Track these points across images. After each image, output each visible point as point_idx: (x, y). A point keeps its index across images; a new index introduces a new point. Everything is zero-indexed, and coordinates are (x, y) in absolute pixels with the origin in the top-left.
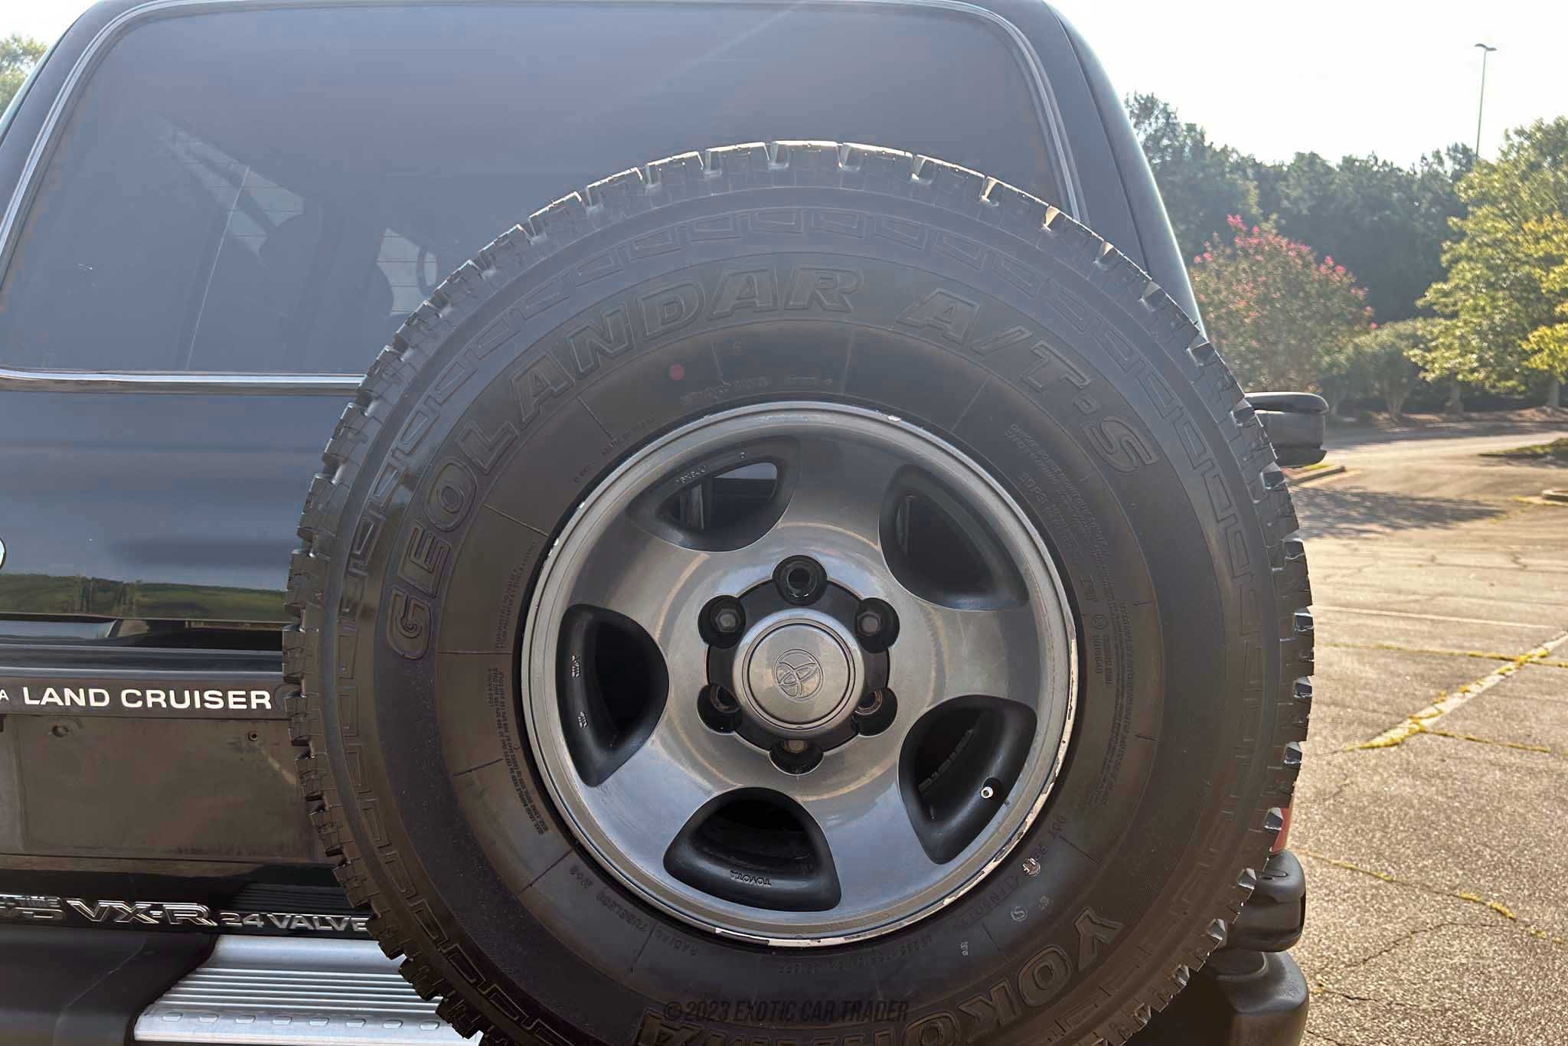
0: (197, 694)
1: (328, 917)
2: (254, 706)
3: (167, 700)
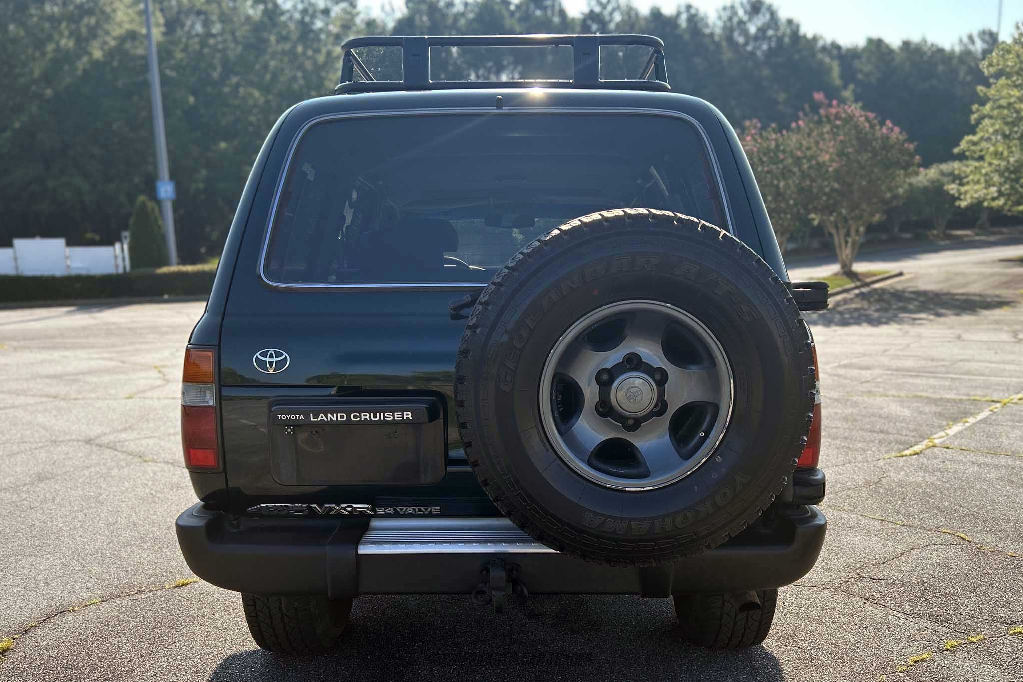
0: (382, 414)
1: (422, 508)
2: (405, 419)
3: (370, 417)
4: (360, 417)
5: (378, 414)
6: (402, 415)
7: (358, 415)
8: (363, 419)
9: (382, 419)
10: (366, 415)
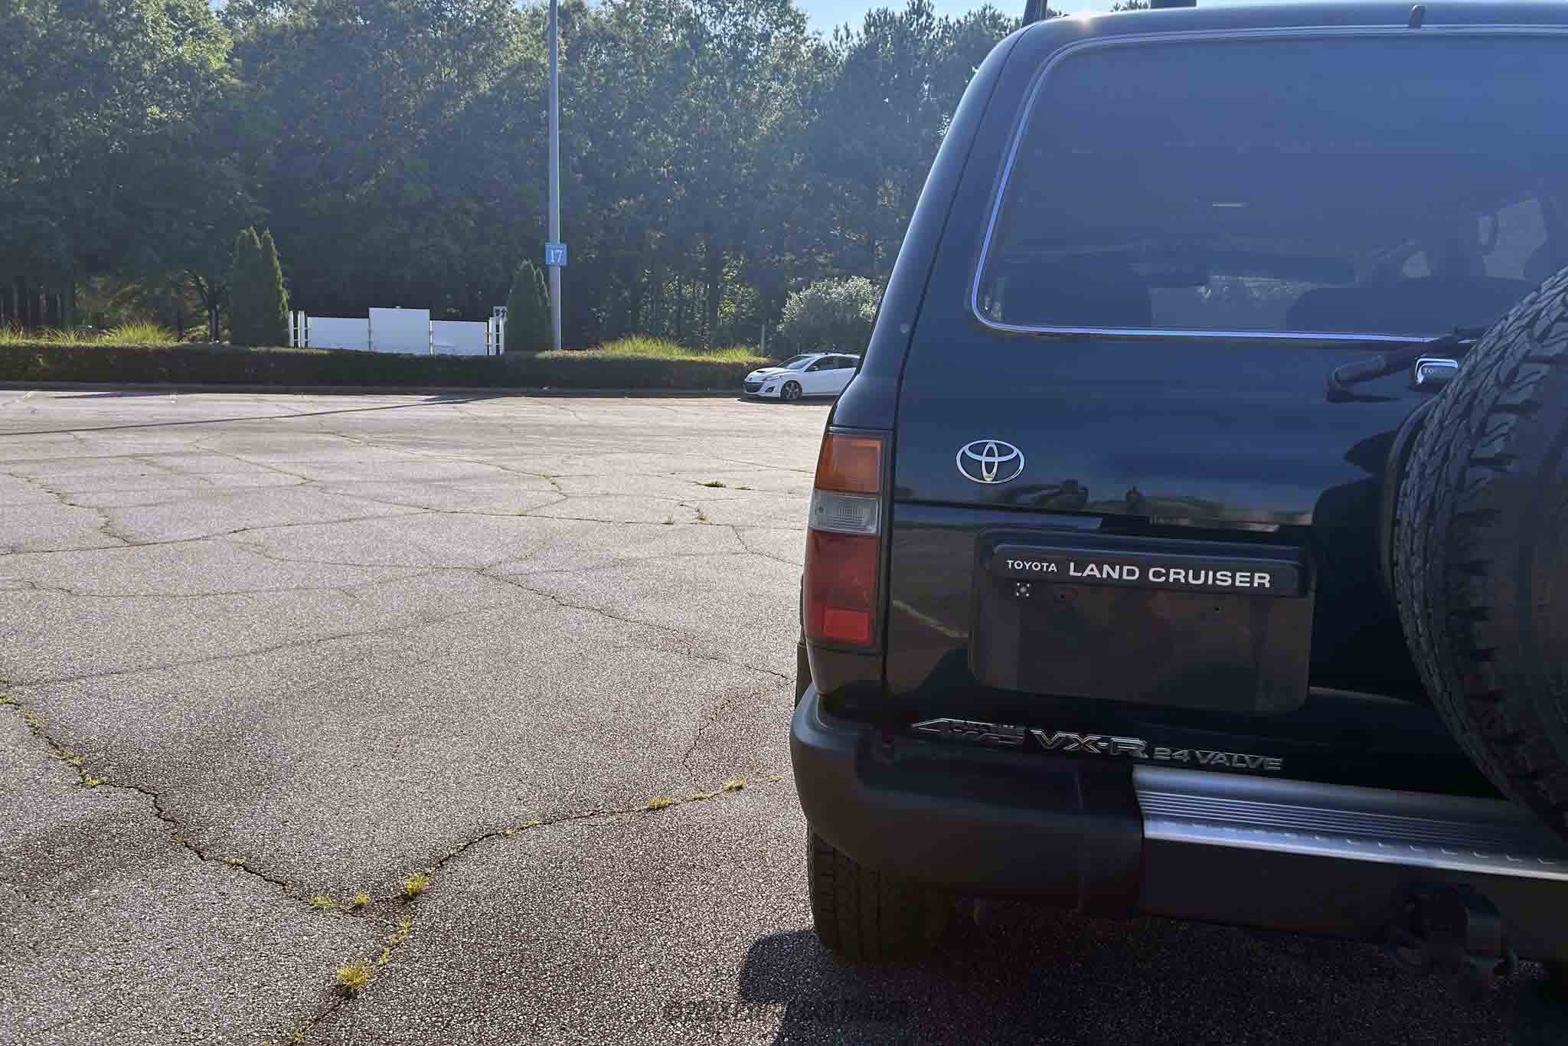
0: (1211, 573)
1: (1246, 757)
4: (1167, 575)
5: (1203, 572)
6: (1252, 578)
7: (1164, 571)
8: (1171, 580)
9: (1210, 582)
10: (1179, 574)
